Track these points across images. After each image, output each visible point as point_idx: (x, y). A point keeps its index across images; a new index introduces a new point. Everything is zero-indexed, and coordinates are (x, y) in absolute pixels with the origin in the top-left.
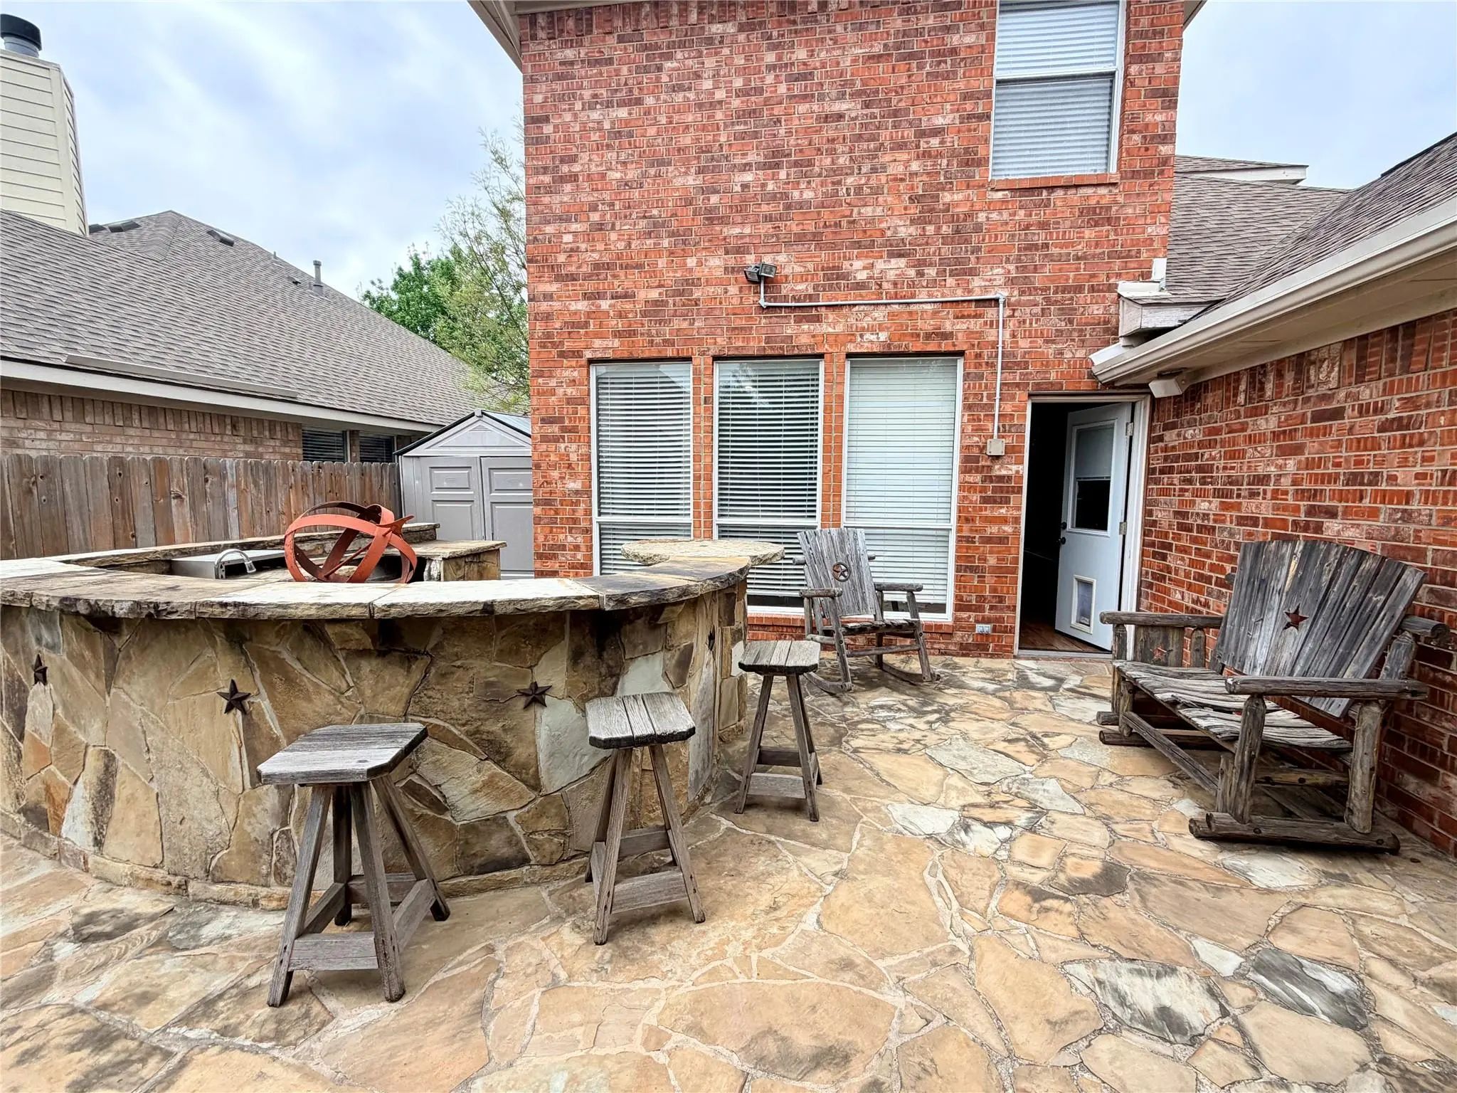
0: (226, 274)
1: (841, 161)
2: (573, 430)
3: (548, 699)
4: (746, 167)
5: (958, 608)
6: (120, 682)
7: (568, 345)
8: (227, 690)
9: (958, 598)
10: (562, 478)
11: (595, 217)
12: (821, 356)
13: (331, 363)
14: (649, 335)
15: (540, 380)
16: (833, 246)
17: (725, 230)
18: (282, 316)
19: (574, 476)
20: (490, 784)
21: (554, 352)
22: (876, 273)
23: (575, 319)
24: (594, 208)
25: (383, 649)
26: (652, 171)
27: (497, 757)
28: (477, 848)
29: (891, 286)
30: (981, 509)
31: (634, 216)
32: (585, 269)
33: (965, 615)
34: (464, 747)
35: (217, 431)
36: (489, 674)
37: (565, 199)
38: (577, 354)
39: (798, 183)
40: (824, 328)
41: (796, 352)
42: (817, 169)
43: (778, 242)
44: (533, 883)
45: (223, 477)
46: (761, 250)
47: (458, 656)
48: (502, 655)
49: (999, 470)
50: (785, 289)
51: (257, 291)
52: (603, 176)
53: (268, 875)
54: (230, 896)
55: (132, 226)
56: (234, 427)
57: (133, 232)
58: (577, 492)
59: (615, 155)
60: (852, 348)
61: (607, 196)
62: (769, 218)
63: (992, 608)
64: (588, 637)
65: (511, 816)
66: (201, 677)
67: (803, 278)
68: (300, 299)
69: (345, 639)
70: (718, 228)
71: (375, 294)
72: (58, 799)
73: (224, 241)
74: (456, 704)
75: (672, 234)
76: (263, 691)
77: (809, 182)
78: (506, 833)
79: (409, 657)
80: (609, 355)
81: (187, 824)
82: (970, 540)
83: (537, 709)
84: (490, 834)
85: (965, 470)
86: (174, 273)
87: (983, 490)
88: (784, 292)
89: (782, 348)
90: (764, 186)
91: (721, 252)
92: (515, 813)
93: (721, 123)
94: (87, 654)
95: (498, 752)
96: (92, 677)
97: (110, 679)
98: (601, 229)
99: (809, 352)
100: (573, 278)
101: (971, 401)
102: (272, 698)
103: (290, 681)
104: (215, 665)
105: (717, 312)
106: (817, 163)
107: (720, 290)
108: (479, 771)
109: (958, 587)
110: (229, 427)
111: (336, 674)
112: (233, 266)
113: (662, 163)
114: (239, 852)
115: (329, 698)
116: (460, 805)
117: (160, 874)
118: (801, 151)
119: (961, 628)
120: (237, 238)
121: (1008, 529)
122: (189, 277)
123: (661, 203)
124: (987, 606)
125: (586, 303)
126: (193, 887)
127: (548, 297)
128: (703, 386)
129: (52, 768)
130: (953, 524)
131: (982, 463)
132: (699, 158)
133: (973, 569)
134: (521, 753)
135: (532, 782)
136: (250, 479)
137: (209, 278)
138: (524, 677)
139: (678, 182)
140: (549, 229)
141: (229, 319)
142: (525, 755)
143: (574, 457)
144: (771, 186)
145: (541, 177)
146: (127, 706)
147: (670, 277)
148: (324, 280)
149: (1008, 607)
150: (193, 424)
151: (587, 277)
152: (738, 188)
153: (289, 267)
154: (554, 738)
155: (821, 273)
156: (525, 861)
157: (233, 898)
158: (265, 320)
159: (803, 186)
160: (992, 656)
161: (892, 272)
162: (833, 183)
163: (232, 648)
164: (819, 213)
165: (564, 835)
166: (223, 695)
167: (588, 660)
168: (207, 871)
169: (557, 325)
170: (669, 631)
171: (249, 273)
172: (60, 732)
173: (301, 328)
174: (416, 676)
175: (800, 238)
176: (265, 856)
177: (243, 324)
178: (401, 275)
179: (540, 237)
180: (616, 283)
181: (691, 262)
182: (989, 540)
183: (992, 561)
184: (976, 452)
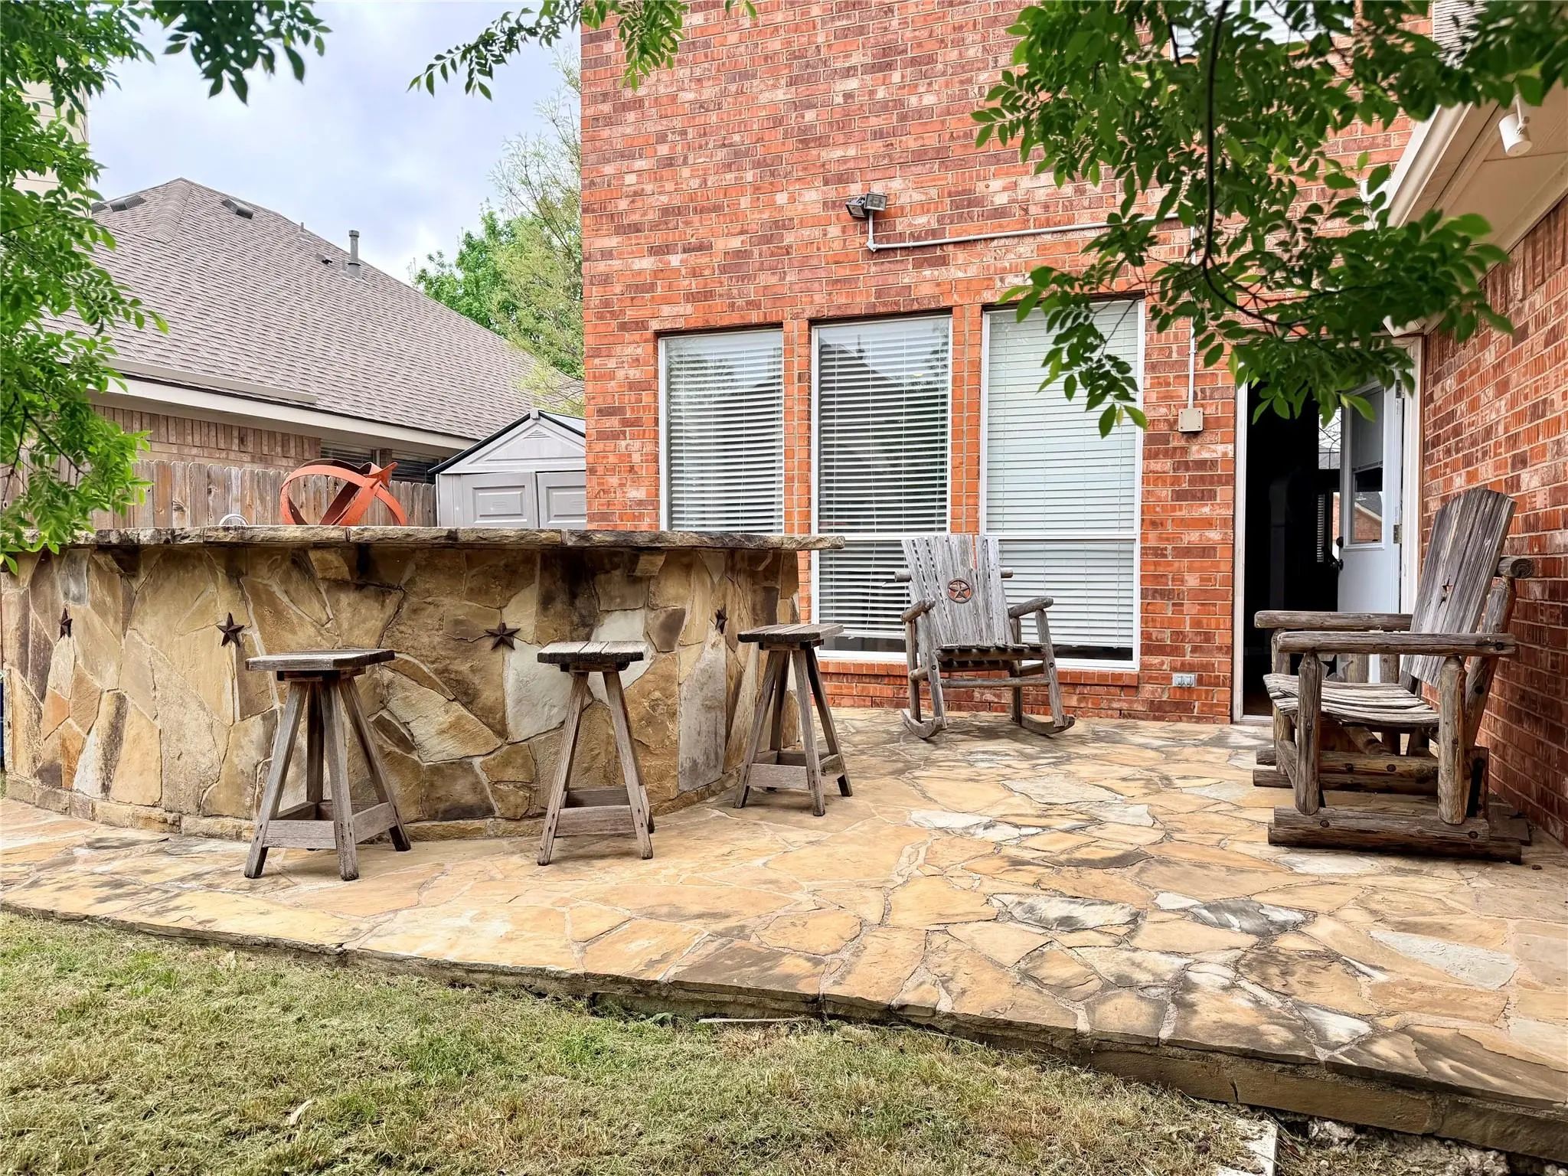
0: (241, 255)
1: (971, 53)
2: (636, 422)
3: (516, 642)
4: (849, 72)
5: (1146, 650)
6: (135, 624)
7: (630, 314)
8: (224, 624)
9: (1145, 635)
10: (622, 485)
11: (663, 150)
12: (947, 311)
13: (362, 361)
14: (730, 296)
15: (597, 361)
16: (963, 163)
17: (823, 154)
18: (306, 305)
19: (637, 482)
20: (456, 726)
21: (614, 323)
22: (1020, 194)
23: (639, 280)
24: (662, 138)
25: (360, 582)
26: (733, 88)
27: (465, 699)
28: (441, 793)
29: (1041, 211)
30: (1173, 509)
31: (711, 146)
32: (653, 216)
33: (1155, 660)
34: (433, 686)
35: (222, 445)
36: (459, 612)
37: (629, 130)
38: (640, 325)
39: (916, 86)
40: (954, 273)
41: (916, 307)
42: (940, 66)
43: (889, 165)
44: (497, 836)
45: (227, 489)
46: (870, 176)
47: (428, 591)
48: (474, 594)
49: (1198, 452)
50: (901, 225)
51: (278, 275)
52: (674, 98)
53: (251, 807)
54: (217, 829)
55: (136, 201)
56: (242, 441)
57: (138, 209)
58: (640, 503)
59: (688, 71)
60: (989, 297)
61: (678, 123)
62: (878, 135)
63: (1194, 650)
64: (559, 583)
65: (477, 762)
66: (203, 612)
67: (923, 208)
68: (329, 282)
69: (325, 566)
70: (814, 152)
71: (433, 272)
72: (72, 751)
73: (241, 213)
74: (425, 640)
75: (757, 165)
76: (255, 623)
77: (930, 84)
78: (471, 779)
79: (383, 591)
80: (680, 324)
81: (184, 758)
82: (1159, 552)
83: (503, 650)
84: (454, 779)
85: (1149, 455)
86: (183, 256)
87: (1176, 481)
88: (899, 229)
89: (896, 303)
90: (872, 93)
91: (819, 182)
92: (481, 759)
93: (818, 20)
94: (108, 599)
95: (466, 694)
96: (111, 620)
97: (126, 622)
98: (671, 165)
99: (933, 306)
100: (637, 228)
101: (1155, 358)
102: (262, 629)
103: (278, 614)
104: (215, 601)
105: (814, 262)
106: (940, 59)
107: (817, 232)
108: (447, 712)
109: (1144, 621)
110: (236, 441)
111: (317, 606)
112: (250, 244)
113: (746, 76)
114: (227, 785)
115: (311, 631)
116: (428, 745)
117: (157, 812)
118: (920, 45)
119: (1150, 680)
120: (256, 208)
121: (1214, 535)
122: (199, 262)
123: (743, 126)
124: (1188, 647)
125: (652, 259)
126: (186, 822)
127: (607, 254)
128: (796, 360)
129: (70, 720)
130: (1136, 532)
131: (1174, 444)
132: (790, 66)
133: (1165, 594)
134: (488, 696)
135: (498, 727)
136: (257, 494)
137: (222, 260)
138: (493, 617)
139: (765, 97)
140: (609, 169)
141: (242, 309)
142: (492, 699)
143: (636, 458)
144: (881, 94)
145: (600, 107)
146: (139, 646)
147: (758, 219)
148: (362, 256)
149: (1220, 649)
150: (197, 438)
151: (654, 227)
152: (839, 100)
153: (319, 241)
154: (522, 684)
155: (948, 200)
156: (489, 812)
157: (220, 831)
158: (285, 310)
159: (922, 89)
160: (1198, 720)
161: (1042, 191)
162: (962, 82)
163: (230, 582)
164: (943, 122)
165: (530, 789)
166: (220, 628)
167: (559, 606)
168: (199, 806)
169: (618, 289)
170: (652, 589)
171: (268, 252)
172: (79, 681)
173: (328, 320)
174: (390, 609)
175: (920, 157)
176: (250, 790)
177: (257, 316)
178: (469, 245)
179: (598, 180)
180: (689, 231)
181: (781, 198)
182: (1186, 552)
183: (1192, 581)
184: (1163, 428)
